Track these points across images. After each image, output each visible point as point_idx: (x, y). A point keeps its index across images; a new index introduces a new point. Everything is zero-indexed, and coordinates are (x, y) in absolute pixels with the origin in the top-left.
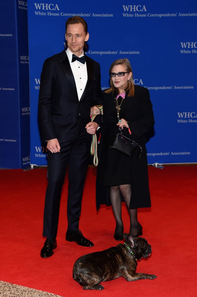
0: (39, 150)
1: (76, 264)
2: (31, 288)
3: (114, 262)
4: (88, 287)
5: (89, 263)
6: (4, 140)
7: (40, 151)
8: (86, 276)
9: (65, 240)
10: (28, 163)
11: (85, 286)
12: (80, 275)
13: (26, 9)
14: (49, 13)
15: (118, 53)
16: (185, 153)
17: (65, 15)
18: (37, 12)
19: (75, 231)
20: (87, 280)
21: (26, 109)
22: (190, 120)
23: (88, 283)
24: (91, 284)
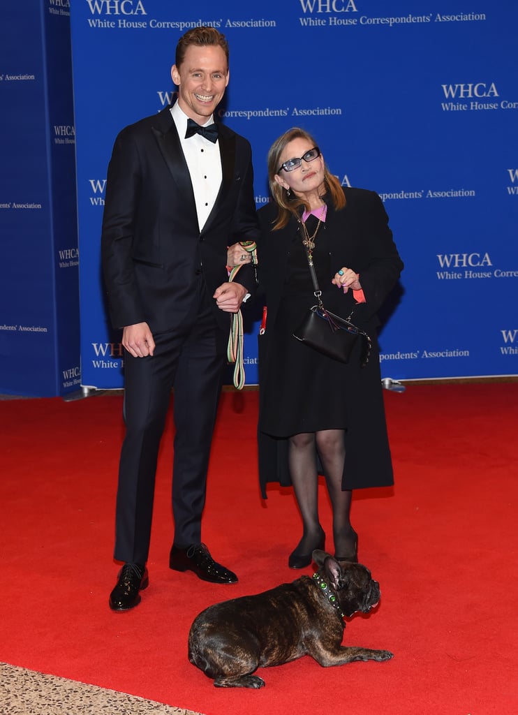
0: (102, 350)
1: (196, 625)
2: (88, 683)
3: (287, 621)
4: (226, 682)
5: (227, 623)
6: (18, 328)
7: (104, 354)
8: (220, 655)
10: (76, 382)
11: (218, 680)
12: (205, 651)
13: (67, 14)
14: (122, 22)
15: (290, 112)
16: (456, 354)
17: (159, 25)
18: (93, 21)
19: (192, 545)
20: (224, 665)
21: (69, 253)
22: (469, 273)
23: (225, 672)
24: (232, 675)
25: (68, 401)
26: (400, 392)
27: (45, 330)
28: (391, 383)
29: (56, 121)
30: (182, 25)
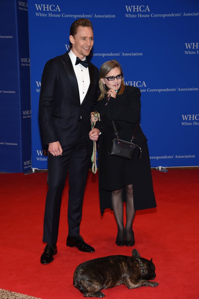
0: (41, 153)
1: (77, 270)
2: (30, 295)
4: (89, 295)
5: (90, 270)
6: (5, 143)
7: (41, 155)
8: (86, 283)
9: (66, 246)
10: (29, 166)
11: (85, 294)
12: (80, 282)
13: (27, 10)
14: (50, 14)
15: (121, 54)
16: (189, 157)
17: (66, 16)
18: (38, 14)
19: (76, 236)
20: (88, 287)
21: (27, 112)
22: (195, 123)
23: (88, 290)
24: (91, 292)
25: (26, 174)
26: (166, 172)
27: (16, 144)
28: (162, 169)
29: (21, 56)
30: (75, 16)
